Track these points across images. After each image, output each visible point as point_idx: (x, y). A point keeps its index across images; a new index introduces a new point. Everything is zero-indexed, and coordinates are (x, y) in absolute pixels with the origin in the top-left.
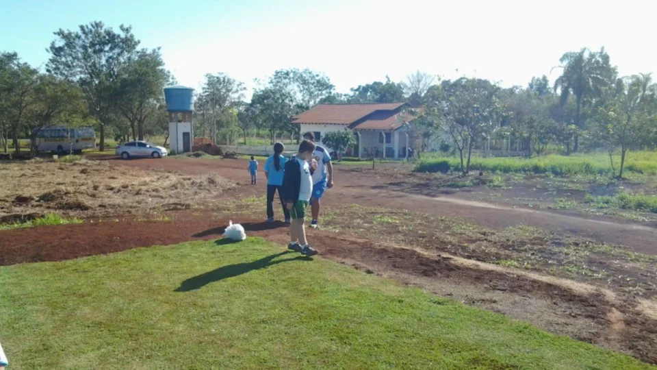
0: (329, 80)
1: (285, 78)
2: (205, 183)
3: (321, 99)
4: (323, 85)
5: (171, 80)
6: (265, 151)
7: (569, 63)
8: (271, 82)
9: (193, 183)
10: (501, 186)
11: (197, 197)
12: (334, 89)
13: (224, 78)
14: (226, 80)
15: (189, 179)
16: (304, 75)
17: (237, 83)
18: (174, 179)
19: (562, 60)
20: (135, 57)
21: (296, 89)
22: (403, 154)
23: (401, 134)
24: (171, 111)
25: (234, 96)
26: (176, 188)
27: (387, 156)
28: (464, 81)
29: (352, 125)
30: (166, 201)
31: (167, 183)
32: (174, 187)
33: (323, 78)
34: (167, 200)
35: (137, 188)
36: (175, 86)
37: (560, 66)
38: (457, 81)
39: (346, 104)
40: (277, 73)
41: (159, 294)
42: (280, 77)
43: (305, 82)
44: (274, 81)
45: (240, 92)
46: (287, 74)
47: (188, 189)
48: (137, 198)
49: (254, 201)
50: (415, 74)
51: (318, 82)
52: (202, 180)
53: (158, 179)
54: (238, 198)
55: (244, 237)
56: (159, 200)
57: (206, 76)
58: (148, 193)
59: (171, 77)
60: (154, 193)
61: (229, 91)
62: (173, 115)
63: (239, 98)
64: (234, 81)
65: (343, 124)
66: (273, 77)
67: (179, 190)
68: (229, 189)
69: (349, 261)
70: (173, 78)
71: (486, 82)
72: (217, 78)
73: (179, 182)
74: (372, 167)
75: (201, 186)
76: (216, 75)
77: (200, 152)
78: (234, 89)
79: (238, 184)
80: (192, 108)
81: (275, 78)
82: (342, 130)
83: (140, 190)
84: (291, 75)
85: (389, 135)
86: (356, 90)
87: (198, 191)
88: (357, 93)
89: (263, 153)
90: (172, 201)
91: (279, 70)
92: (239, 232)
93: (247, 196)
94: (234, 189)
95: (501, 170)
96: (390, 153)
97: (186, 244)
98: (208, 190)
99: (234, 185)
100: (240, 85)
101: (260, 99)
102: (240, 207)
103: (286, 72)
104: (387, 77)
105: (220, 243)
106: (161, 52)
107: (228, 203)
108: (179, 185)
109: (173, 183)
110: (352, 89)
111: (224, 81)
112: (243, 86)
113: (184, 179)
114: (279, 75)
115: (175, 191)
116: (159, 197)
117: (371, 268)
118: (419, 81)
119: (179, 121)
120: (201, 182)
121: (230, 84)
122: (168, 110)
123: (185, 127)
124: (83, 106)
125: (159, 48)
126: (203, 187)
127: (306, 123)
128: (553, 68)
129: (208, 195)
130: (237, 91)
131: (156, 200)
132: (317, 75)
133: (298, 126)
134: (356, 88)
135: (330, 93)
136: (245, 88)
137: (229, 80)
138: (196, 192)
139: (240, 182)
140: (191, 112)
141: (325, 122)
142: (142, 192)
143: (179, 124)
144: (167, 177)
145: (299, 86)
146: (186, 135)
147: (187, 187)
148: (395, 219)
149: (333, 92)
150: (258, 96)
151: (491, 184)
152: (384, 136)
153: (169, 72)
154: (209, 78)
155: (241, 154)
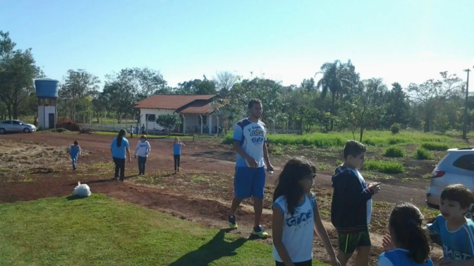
0: (162, 77)
1: (129, 75)
2: (64, 152)
3: (157, 91)
4: (158, 80)
5: (40, 74)
6: (114, 128)
7: (327, 71)
8: (119, 77)
9: (54, 152)
10: (281, 154)
11: (57, 163)
12: (166, 84)
13: (83, 73)
14: (84, 75)
15: (52, 149)
16: (144, 73)
17: (93, 77)
18: (40, 149)
19: (322, 68)
20: (12, 56)
21: (138, 82)
22: (215, 131)
23: (214, 117)
24: (39, 97)
25: (90, 87)
26: (41, 156)
27: (204, 132)
28: (258, 80)
29: (178, 110)
30: (32, 166)
31: (34, 152)
32: (40, 155)
33: (158, 76)
34: (34, 165)
35: (9, 156)
36: (43, 78)
37: (321, 72)
38: (253, 80)
39: (174, 95)
40: (123, 71)
41: (18, 239)
42: (125, 74)
43: (145, 78)
44: (121, 77)
45: (95, 84)
46: (131, 71)
47: (50, 157)
48: (9, 164)
49: (102, 166)
50: (224, 74)
51: (155, 78)
52: (62, 150)
53: (27, 149)
54: (90, 164)
55: (90, 194)
56: (27, 165)
57: (69, 71)
58: (18, 160)
59: (40, 72)
60: (23, 160)
61: (86, 83)
62: (41, 100)
63: (94, 88)
64: (91, 75)
65: (172, 109)
66: (120, 74)
67: (43, 158)
68: (83, 157)
69: (168, 210)
70: (42, 73)
71: (273, 82)
72: (77, 73)
73: (43, 152)
74: (192, 141)
75: (61, 154)
76: (76, 71)
77: (62, 129)
78: (91, 81)
79: (90, 153)
80: (57, 95)
81: (122, 75)
82: (171, 113)
83: (12, 157)
84: (134, 73)
85: (205, 117)
86: (182, 85)
87: (59, 158)
88: (183, 87)
89: (112, 130)
90: (37, 166)
91: (124, 69)
92: (86, 190)
93: (97, 162)
94: (87, 157)
95: (281, 143)
96: (206, 131)
97: (44, 200)
98: (66, 157)
99: (87, 154)
100: (95, 78)
101: (109, 89)
102: (91, 171)
103: (130, 70)
104: (204, 76)
105: (70, 198)
106: (32, 52)
107: (82, 167)
108: (43, 154)
109: (38, 152)
110: (179, 84)
111: (82, 76)
112: (98, 79)
113: (48, 150)
114: (125, 72)
115: (40, 158)
116: (27, 163)
117: (184, 215)
118: (226, 80)
119: (47, 105)
120: (61, 152)
121: (87, 78)
122: (38, 97)
123: (50, 110)
125: (30, 49)
126: (62, 156)
127: (144, 108)
128: (316, 73)
129: (66, 162)
130: (92, 83)
131: (24, 166)
132: (154, 74)
133: (138, 110)
134: (182, 83)
135: (163, 86)
136: (99, 81)
137: (86, 75)
138: (57, 159)
139: (92, 152)
140: (55, 98)
141: (159, 107)
142: (14, 159)
143: (46, 107)
144: (34, 148)
145: (140, 81)
146: (51, 115)
147: (49, 155)
148: (207, 178)
149: (166, 86)
150: (108, 87)
151: (275, 153)
152: (202, 118)
153: (39, 68)
154: (71, 73)
155: (94, 130)
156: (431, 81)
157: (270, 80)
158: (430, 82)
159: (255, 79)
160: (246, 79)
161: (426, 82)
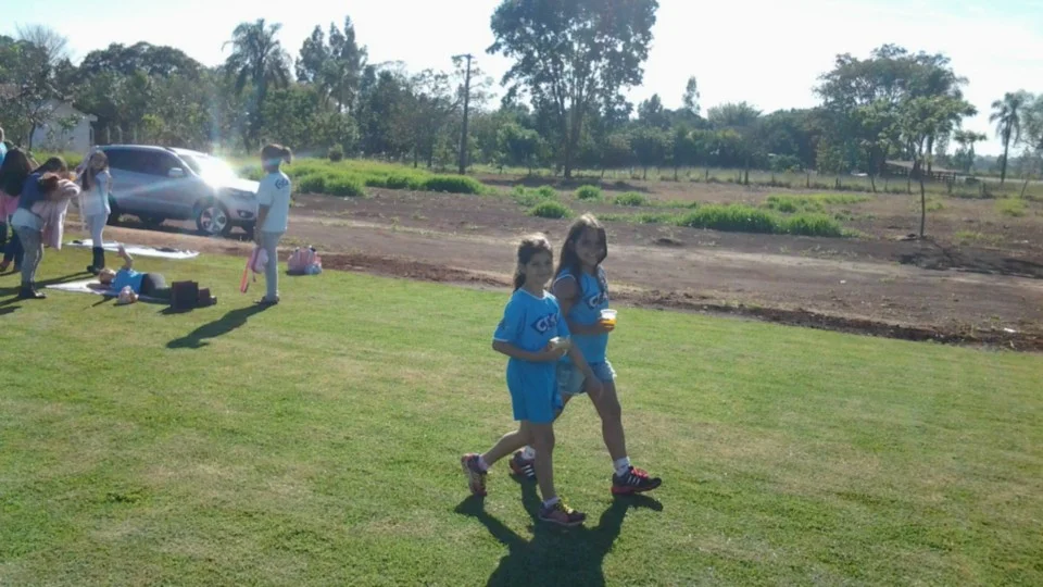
7: (245, 36)
19: (237, 31)
28: (146, 47)
38: (134, 47)
71: (180, 54)
156: (430, 71)
157: (174, 47)
158: (427, 74)
159: (140, 44)
160: (118, 43)
161: (420, 72)
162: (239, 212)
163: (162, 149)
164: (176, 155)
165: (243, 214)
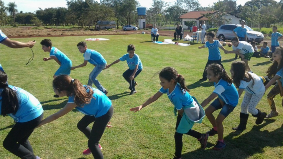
0: (198, 2)
1: (181, 1)
3: (195, 9)
5: (139, 5)
8: (176, 3)
12: (200, 5)
13: (160, 1)
14: (161, 2)
17: (165, 3)
21: (186, 5)
24: (139, 15)
25: (164, 8)
29: (198, 19)
36: (140, 7)
42: (179, 1)
44: (177, 2)
51: (194, 2)
61: (162, 6)
62: (140, 16)
64: (164, 2)
65: (196, 18)
72: (157, 1)
77: (148, 28)
78: (164, 5)
80: (146, 14)
89: (169, 29)
100: (166, 3)
111: (160, 2)
119: (142, 19)
121: (162, 3)
123: (143, 20)
124: (113, 14)
130: (165, 6)
133: (181, 19)
137: (162, 2)
140: (145, 15)
141: (190, 18)
143: (141, 19)
146: (144, 23)
149: (199, 7)
150: (170, 9)
153: (138, 2)
154: (154, 1)
155: (160, 29)
162: (250, 38)
163: (235, 25)
164: (238, 26)
165: (251, 39)
